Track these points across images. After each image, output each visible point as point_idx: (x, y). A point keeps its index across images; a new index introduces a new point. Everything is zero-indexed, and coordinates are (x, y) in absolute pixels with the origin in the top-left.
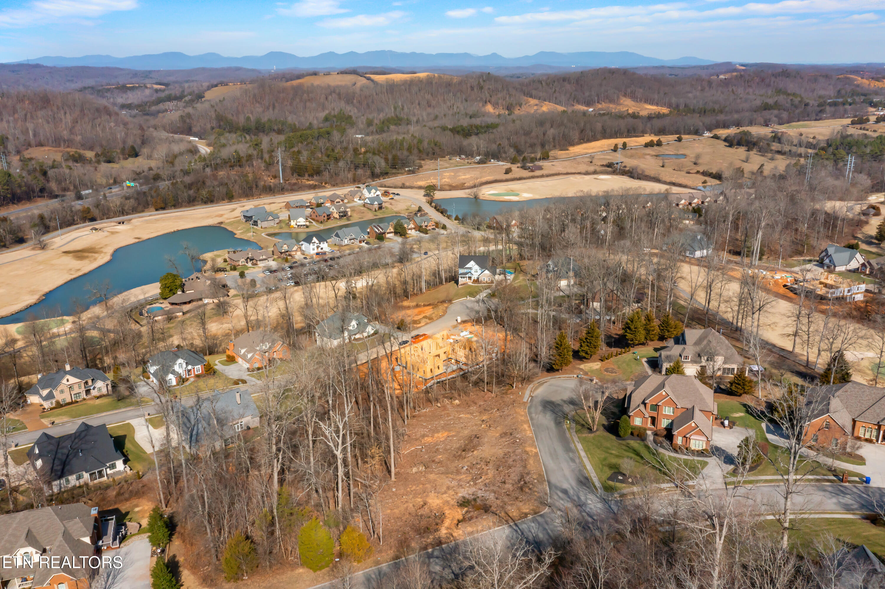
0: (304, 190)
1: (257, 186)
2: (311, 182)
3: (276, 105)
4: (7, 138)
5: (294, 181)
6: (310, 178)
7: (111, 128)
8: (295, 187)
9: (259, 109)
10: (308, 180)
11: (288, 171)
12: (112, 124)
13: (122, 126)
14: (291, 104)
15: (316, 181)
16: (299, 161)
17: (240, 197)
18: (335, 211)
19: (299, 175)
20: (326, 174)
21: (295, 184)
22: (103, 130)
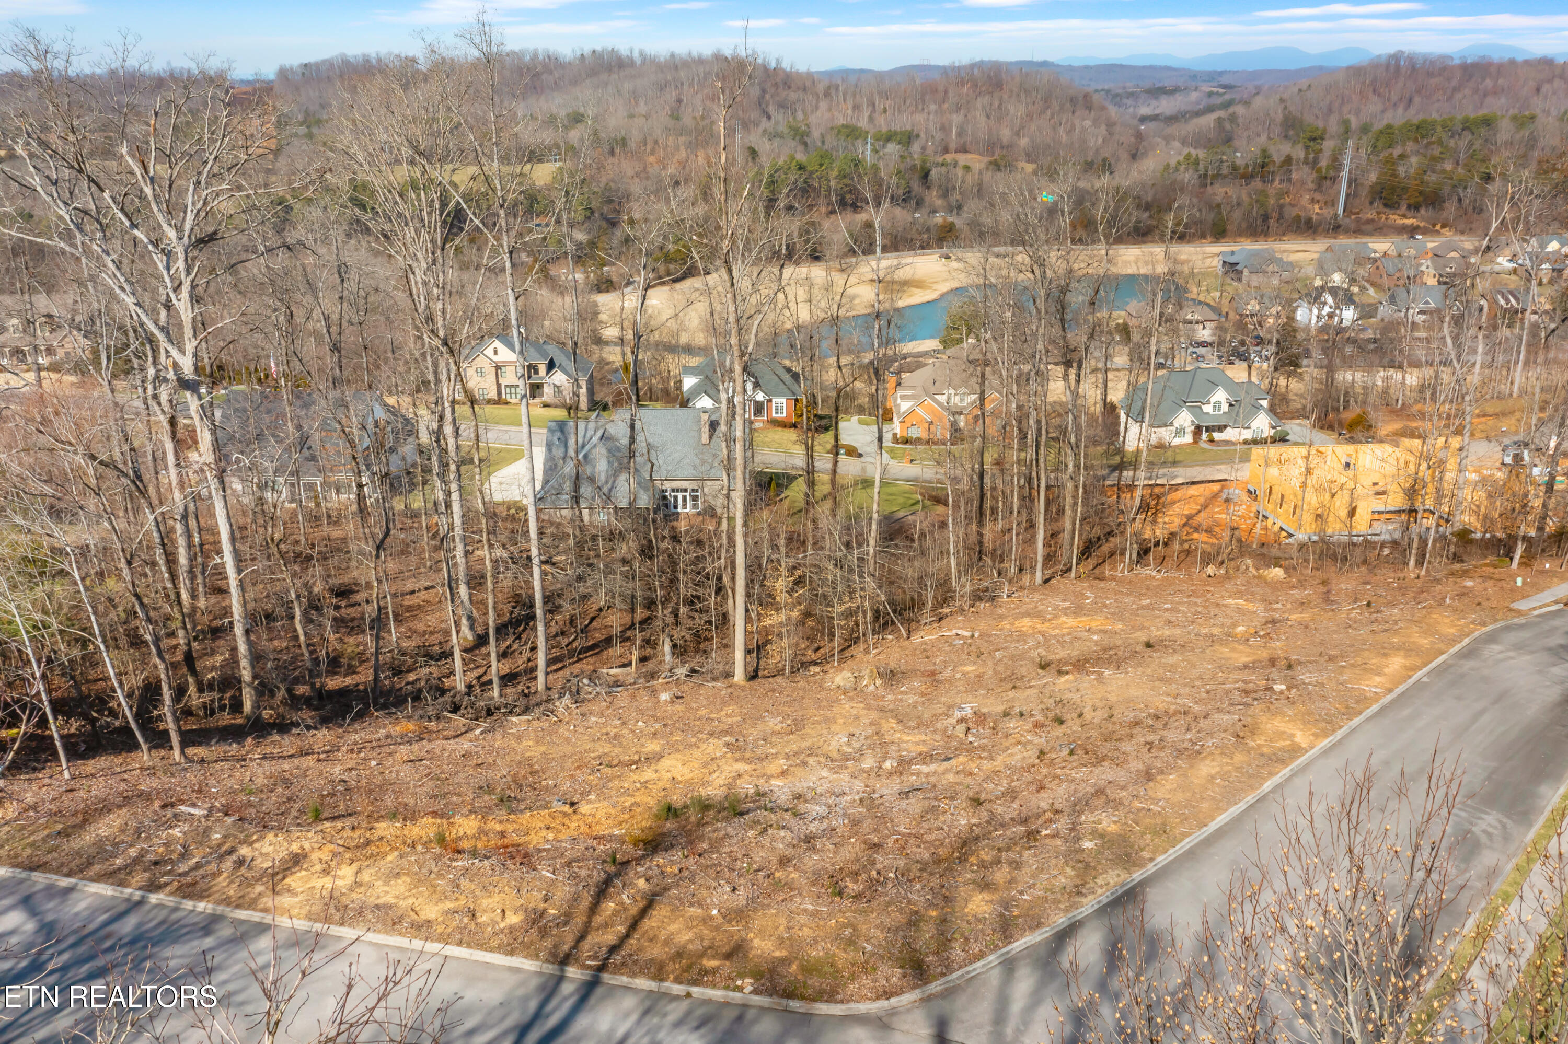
0: (1385, 235)
1: (1281, 217)
2: (1409, 222)
3: (1417, 100)
4: (918, 136)
5: (1370, 214)
6: (1409, 214)
7: (1084, 129)
8: (1369, 227)
9: (1374, 106)
10: (1404, 216)
11: (1364, 193)
12: (1088, 123)
13: (1103, 127)
14: (1450, 99)
15: (1423, 219)
16: (1394, 175)
17: (1240, 235)
18: (1432, 271)
19: (1386, 205)
20: (1451, 208)
21: (1370, 221)
22: (1069, 132)
